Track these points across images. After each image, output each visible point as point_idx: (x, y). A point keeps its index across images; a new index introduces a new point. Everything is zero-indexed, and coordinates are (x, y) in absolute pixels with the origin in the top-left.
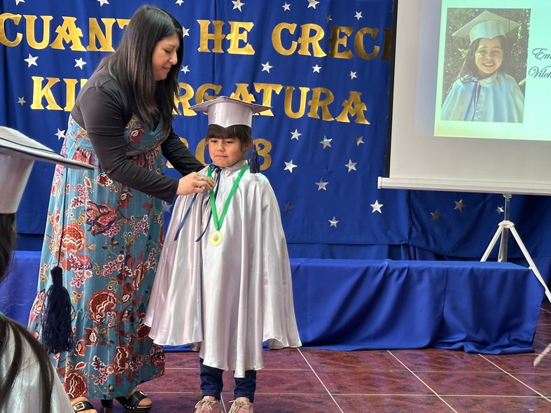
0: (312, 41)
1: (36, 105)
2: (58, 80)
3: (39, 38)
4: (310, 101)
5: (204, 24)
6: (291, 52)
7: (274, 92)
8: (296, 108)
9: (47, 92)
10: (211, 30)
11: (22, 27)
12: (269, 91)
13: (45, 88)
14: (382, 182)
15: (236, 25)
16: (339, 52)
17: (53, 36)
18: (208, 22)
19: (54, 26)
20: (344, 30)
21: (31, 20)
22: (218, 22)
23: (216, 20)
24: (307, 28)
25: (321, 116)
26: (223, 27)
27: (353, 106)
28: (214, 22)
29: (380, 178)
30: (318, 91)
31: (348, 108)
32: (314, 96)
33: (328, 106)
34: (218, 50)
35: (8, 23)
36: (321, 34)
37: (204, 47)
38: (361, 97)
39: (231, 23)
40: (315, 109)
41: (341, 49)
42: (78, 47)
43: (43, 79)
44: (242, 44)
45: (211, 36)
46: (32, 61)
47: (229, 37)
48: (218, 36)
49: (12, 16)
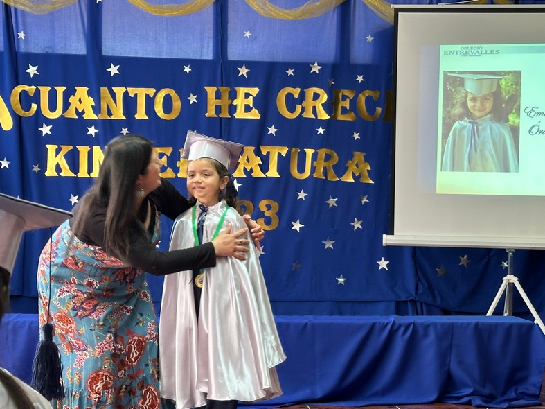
0: (316, 104)
1: (50, 172)
2: (71, 148)
3: (53, 108)
4: (315, 162)
5: (211, 91)
6: (295, 115)
7: (280, 154)
8: (301, 169)
9: (61, 159)
10: (218, 96)
11: (36, 98)
12: (275, 153)
13: (59, 156)
14: (387, 240)
15: (242, 91)
16: (342, 114)
17: (67, 105)
18: (215, 89)
19: (67, 95)
20: (346, 93)
21: (45, 91)
22: (225, 88)
23: (222, 86)
24: (311, 92)
25: (326, 176)
26: (230, 93)
27: (357, 166)
28: (221, 88)
29: (384, 236)
30: (322, 153)
31: (352, 168)
32: (319, 157)
33: (333, 166)
34: (225, 114)
35: (24, 94)
36: (324, 97)
37: (211, 113)
38: (364, 157)
39: (237, 89)
40: (320, 169)
41: (344, 111)
42: (90, 115)
43: (56, 147)
44: (248, 109)
45: (218, 102)
46: (46, 130)
47: (235, 103)
48: (225, 101)
49: (27, 88)
